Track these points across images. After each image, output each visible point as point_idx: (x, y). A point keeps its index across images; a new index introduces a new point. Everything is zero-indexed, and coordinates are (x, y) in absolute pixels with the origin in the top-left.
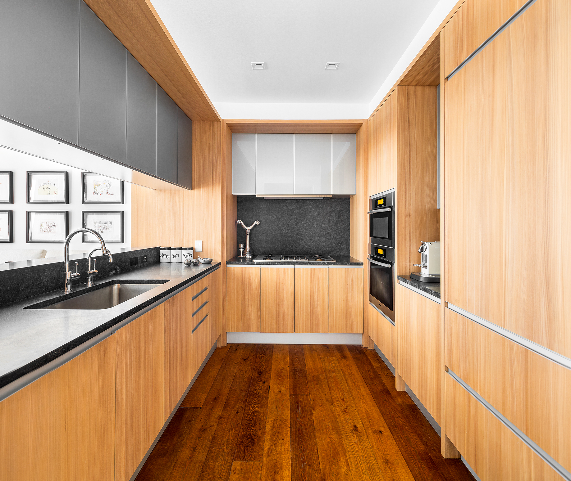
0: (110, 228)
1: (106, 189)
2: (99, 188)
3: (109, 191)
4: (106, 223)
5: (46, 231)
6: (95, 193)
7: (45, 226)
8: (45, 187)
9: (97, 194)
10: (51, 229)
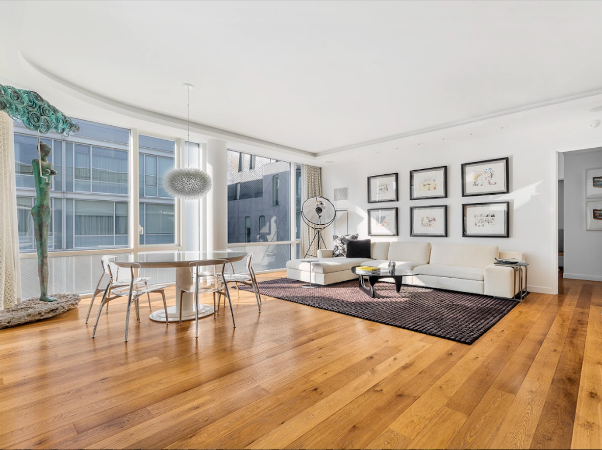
0: (492, 221)
1: (488, 179)
2: (479, 179)
3: (492, 181)
4: (487, 216)
5: (426, 225)
6: (475, 184)
7: (426, 221)
8: (425, 183)
9: (477, 185)
10: (431, 224)
